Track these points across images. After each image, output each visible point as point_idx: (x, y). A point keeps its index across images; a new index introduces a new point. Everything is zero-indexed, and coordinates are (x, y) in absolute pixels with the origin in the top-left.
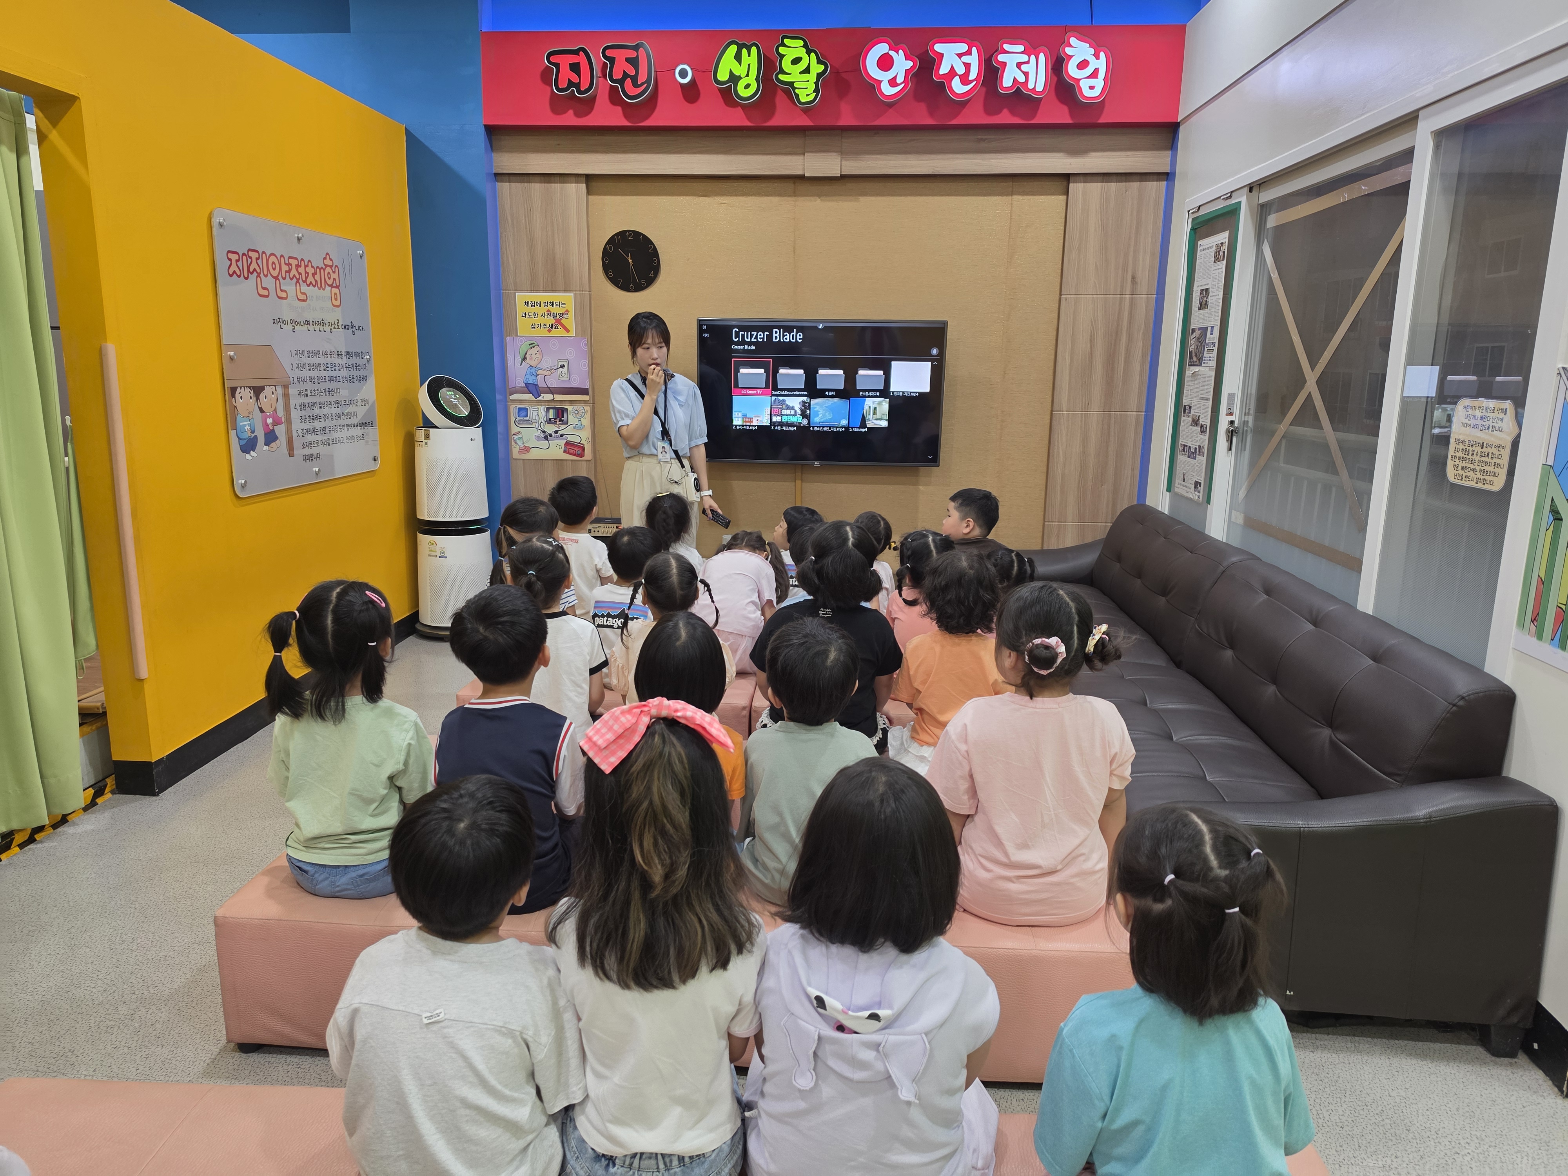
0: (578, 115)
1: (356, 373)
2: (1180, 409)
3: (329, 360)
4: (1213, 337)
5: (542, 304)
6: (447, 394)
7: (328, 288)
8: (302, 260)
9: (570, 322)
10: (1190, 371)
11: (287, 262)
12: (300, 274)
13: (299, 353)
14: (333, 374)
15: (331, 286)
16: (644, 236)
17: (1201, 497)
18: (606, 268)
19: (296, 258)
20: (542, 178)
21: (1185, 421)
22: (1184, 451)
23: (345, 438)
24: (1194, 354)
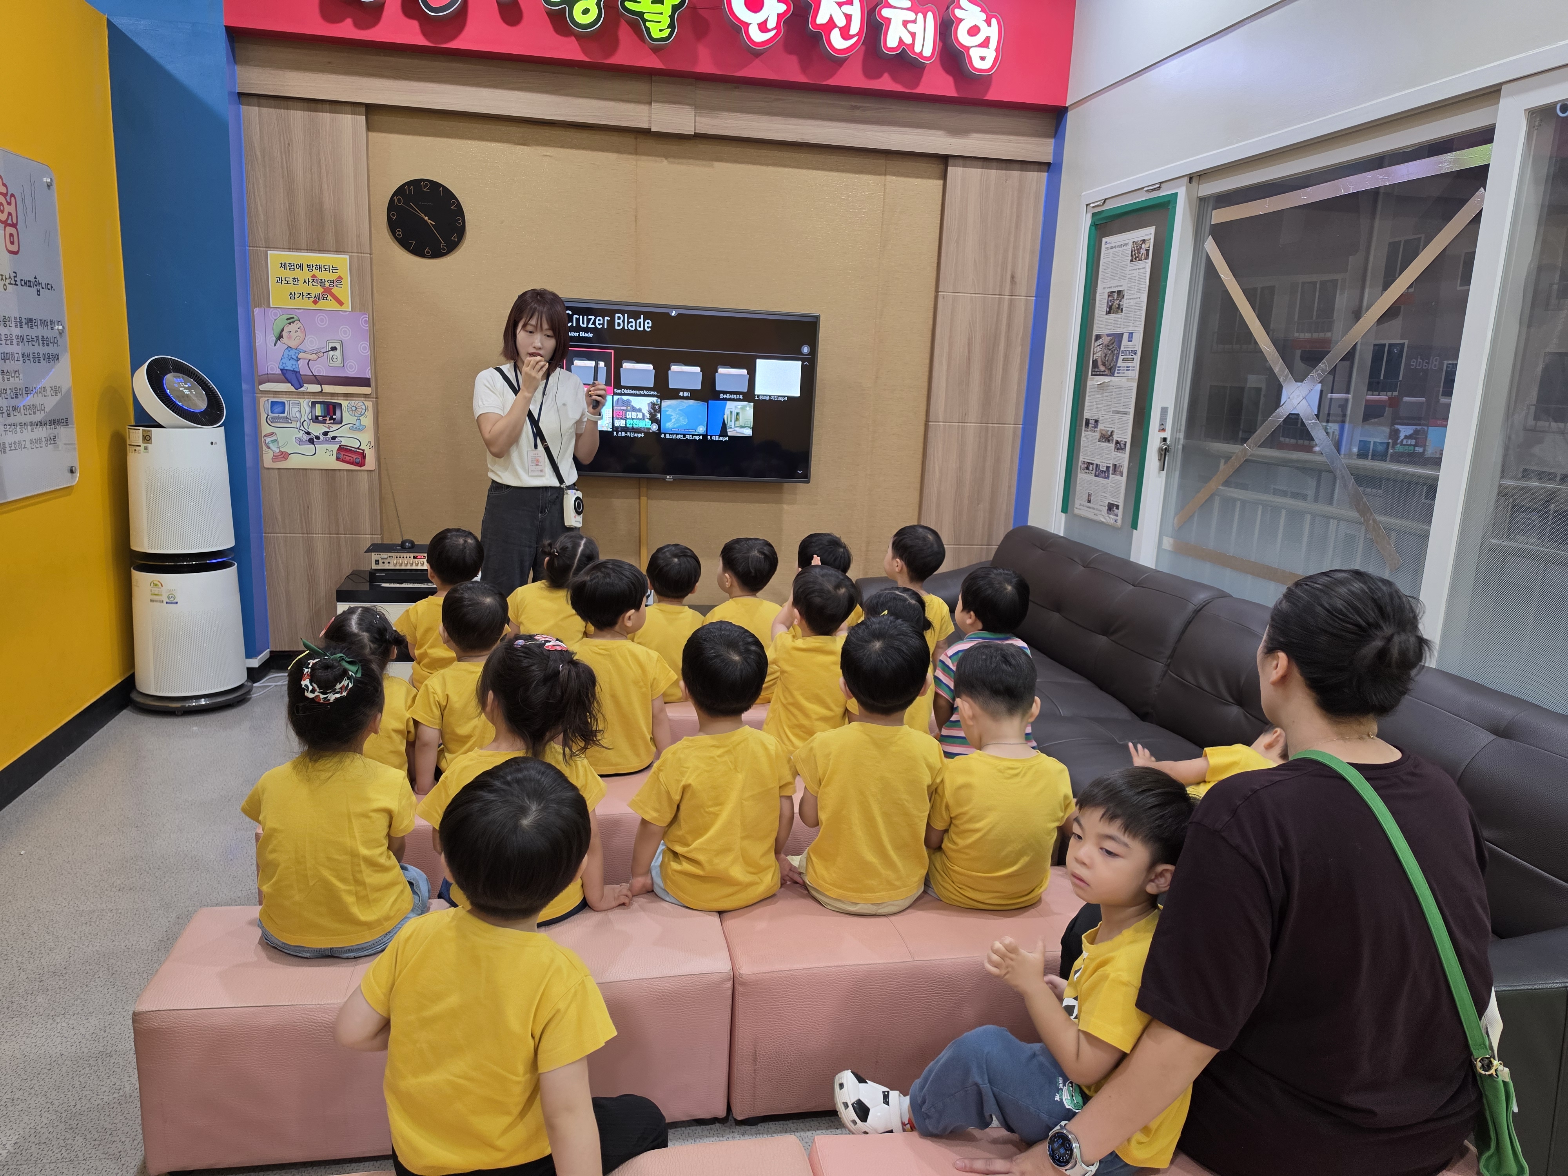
1: (39, 350)
2: (1081, 423)
4: (1133, 346)
5: (305, 268)
6: (176, 383)
9: (344, 291)
10: (1096, 381)
14: (9, 349)
15: (5, 223)
16: (445, 188)
17: (1120, 522)
18: (393, 226)
20: (306, 104)
21: (1090, 436)
22: (1088, 468)
23: (28, 441)
24: (1100, 363)
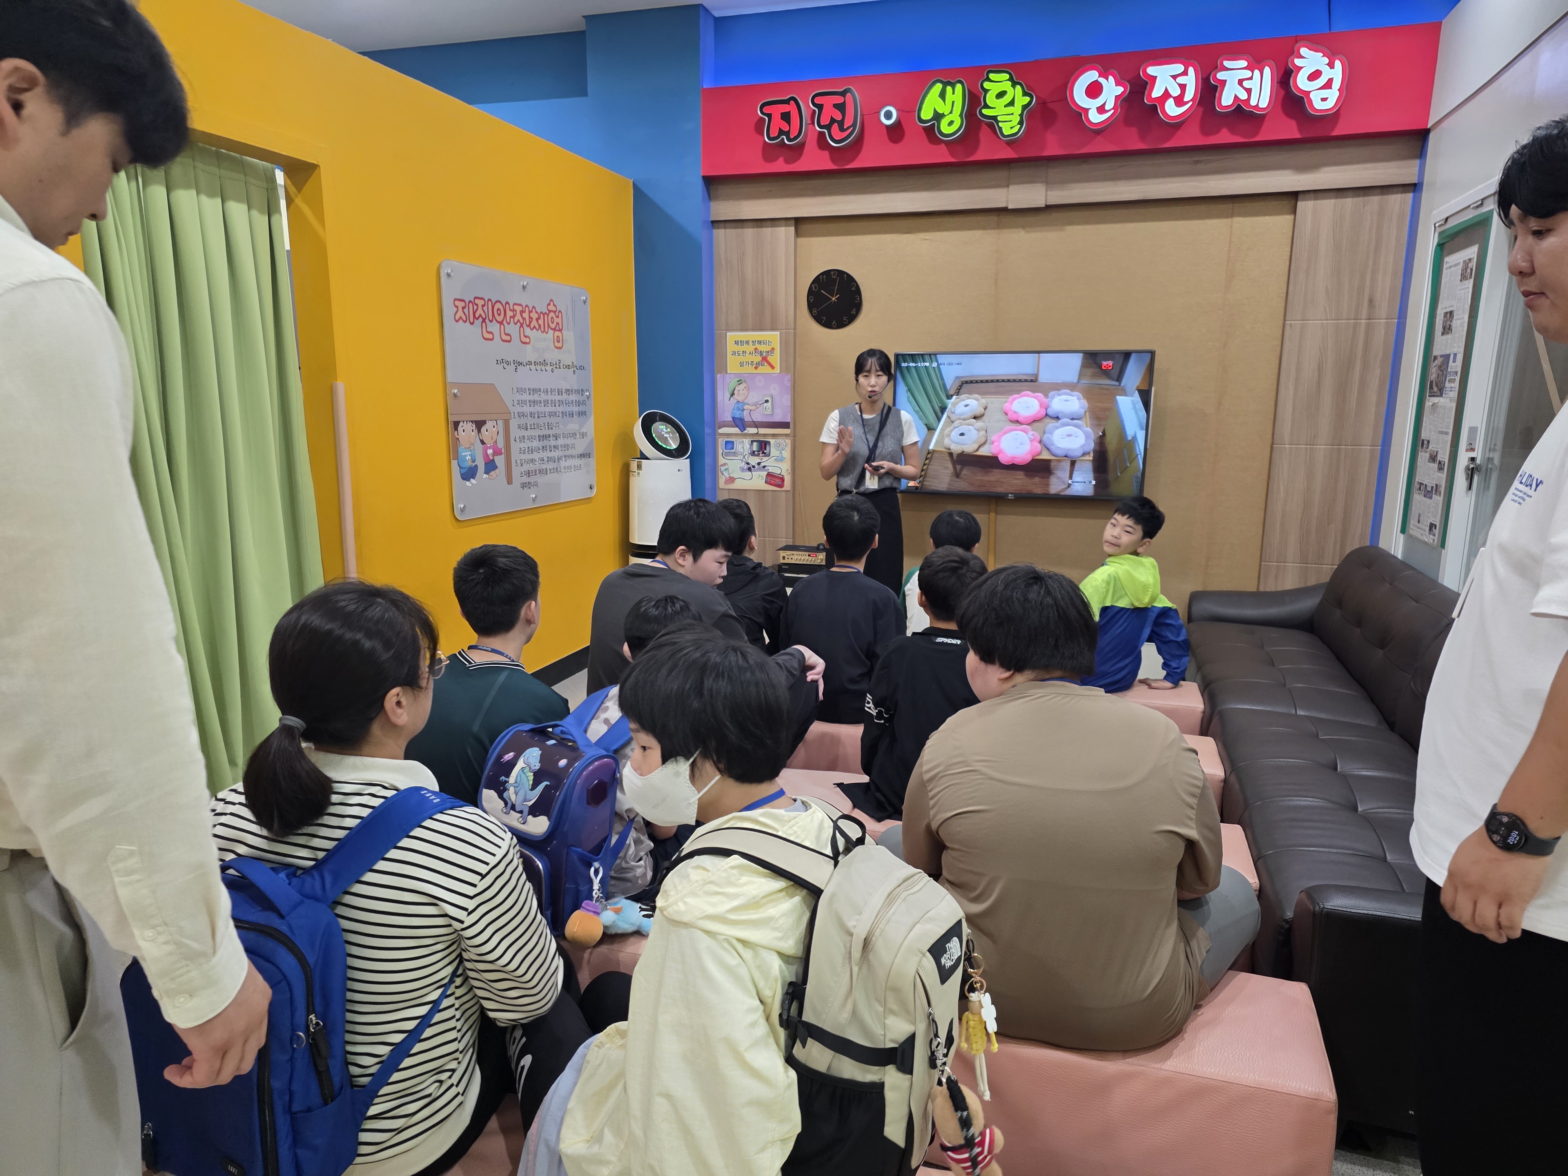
0: (787, 162)
1: (575, 409)
2: (1418, 443)
3: (550, 397)
4: (1456, 366)
5: (750, 342)
6: (661, 429)
7: (551, 332)
8: (527, 306)
9: (775, 359)
10: (1429, 402)
11: (512, 308)
12: (524, 319)
13: (520, 390)
14: (553, 409)
15: (554, 330)
16: (848, 275)
17: (1436, 541)
18: (811, 306)
19: (520, 305)
20: (755, 223)
21: (1423, 457)
22: (1420, 489)
23: (562, 468)
24: (1434, 384)
